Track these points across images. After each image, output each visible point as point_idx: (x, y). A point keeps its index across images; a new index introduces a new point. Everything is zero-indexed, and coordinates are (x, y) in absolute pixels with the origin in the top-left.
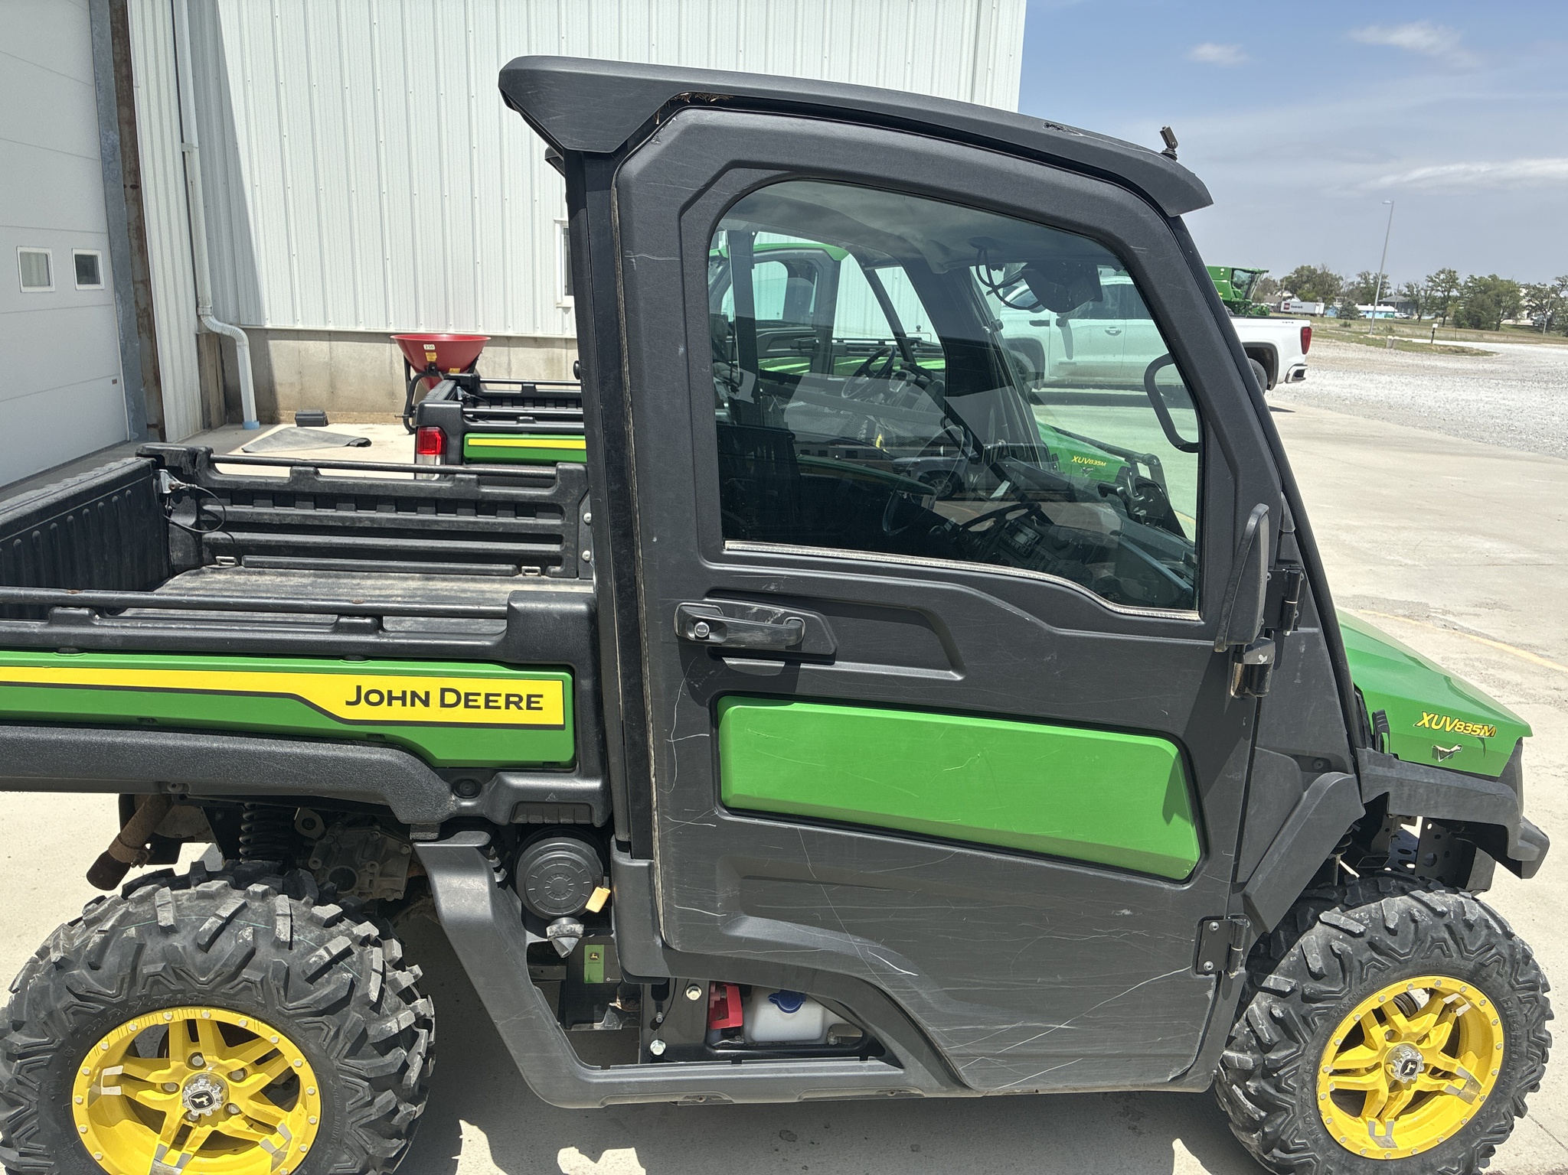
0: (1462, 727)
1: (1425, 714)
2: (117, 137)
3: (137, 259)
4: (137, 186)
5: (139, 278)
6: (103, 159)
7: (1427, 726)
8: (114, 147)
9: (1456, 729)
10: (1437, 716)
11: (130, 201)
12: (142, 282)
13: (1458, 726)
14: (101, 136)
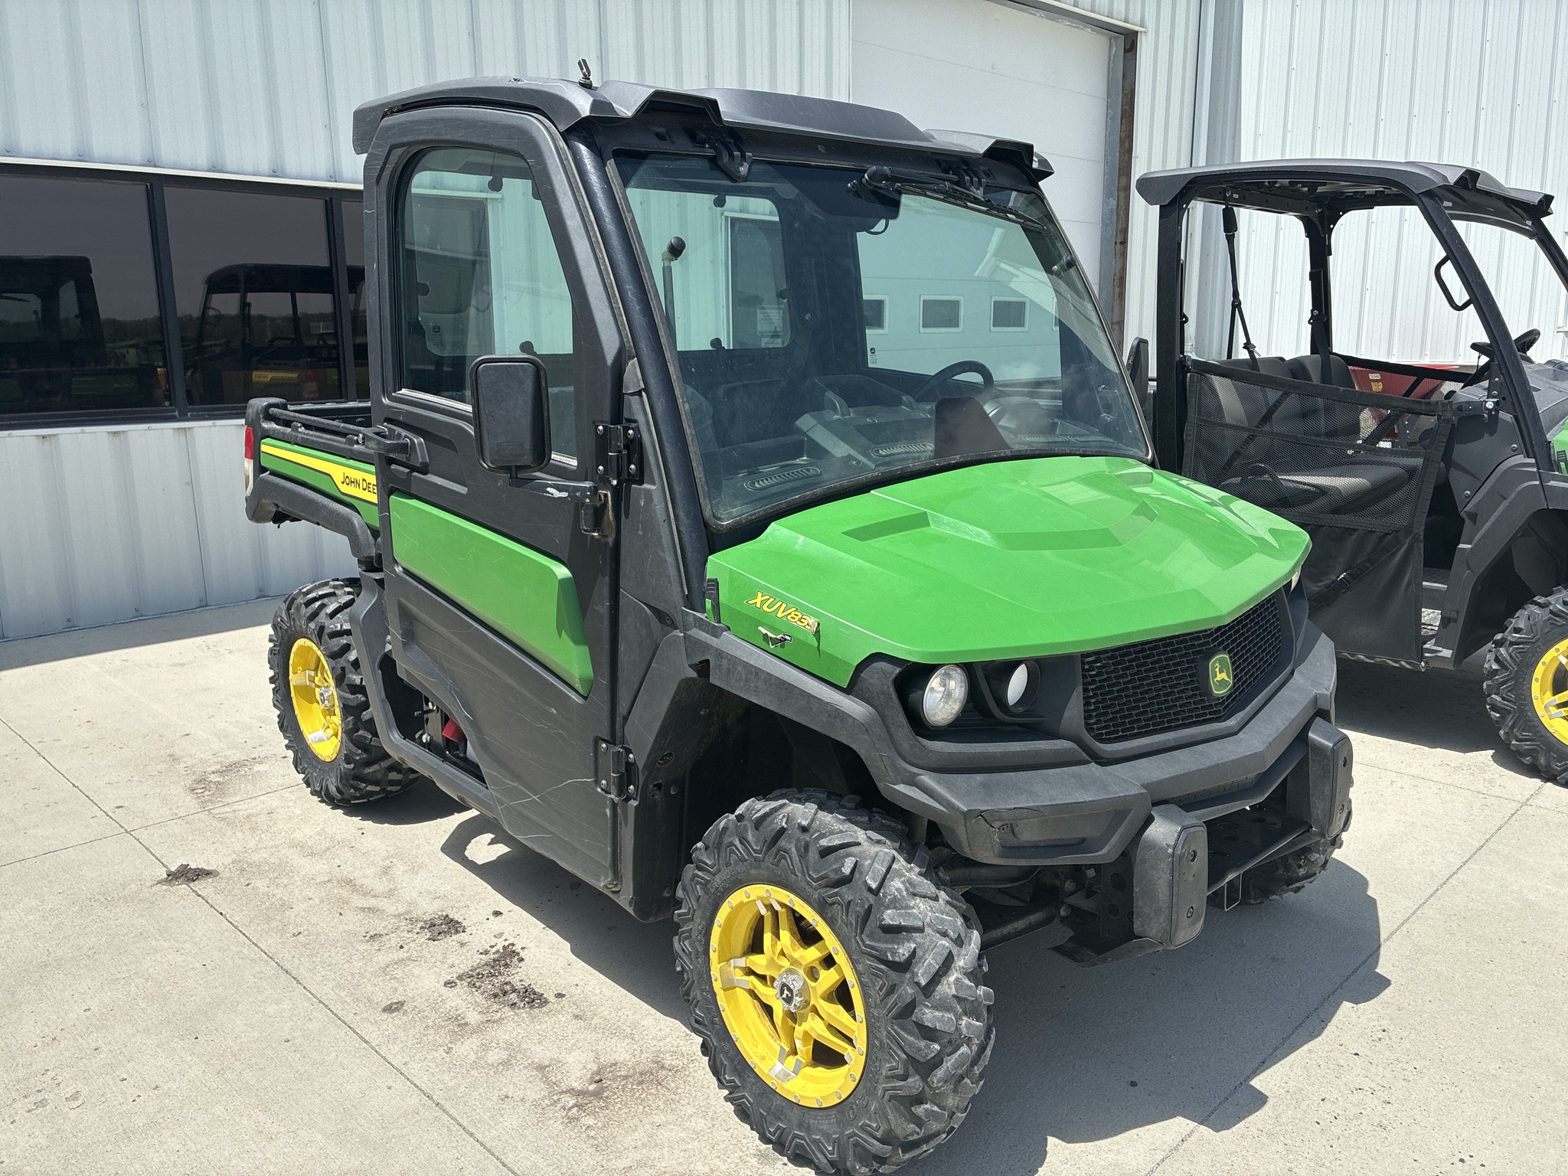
0: (797, 618)
1: (760, 594)
2: (1115, 203)
3: (1116, 304)
4: (1124, 243)
5: (1116, 319)
6: (1103, 222)
7: (758, 605)
8: (1112, 211)
9: (789, 617)
10: (772, 599)
11: (1118, 256)
12: (1118, 323)
13: (792, 615)
14: (1105, 203)
